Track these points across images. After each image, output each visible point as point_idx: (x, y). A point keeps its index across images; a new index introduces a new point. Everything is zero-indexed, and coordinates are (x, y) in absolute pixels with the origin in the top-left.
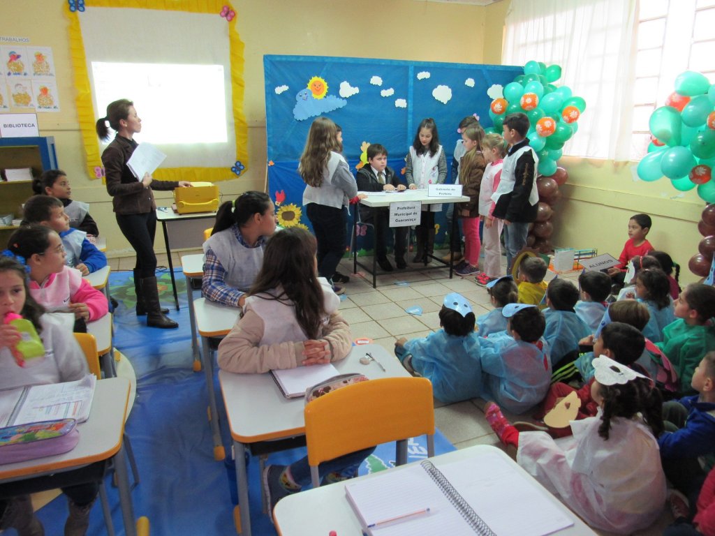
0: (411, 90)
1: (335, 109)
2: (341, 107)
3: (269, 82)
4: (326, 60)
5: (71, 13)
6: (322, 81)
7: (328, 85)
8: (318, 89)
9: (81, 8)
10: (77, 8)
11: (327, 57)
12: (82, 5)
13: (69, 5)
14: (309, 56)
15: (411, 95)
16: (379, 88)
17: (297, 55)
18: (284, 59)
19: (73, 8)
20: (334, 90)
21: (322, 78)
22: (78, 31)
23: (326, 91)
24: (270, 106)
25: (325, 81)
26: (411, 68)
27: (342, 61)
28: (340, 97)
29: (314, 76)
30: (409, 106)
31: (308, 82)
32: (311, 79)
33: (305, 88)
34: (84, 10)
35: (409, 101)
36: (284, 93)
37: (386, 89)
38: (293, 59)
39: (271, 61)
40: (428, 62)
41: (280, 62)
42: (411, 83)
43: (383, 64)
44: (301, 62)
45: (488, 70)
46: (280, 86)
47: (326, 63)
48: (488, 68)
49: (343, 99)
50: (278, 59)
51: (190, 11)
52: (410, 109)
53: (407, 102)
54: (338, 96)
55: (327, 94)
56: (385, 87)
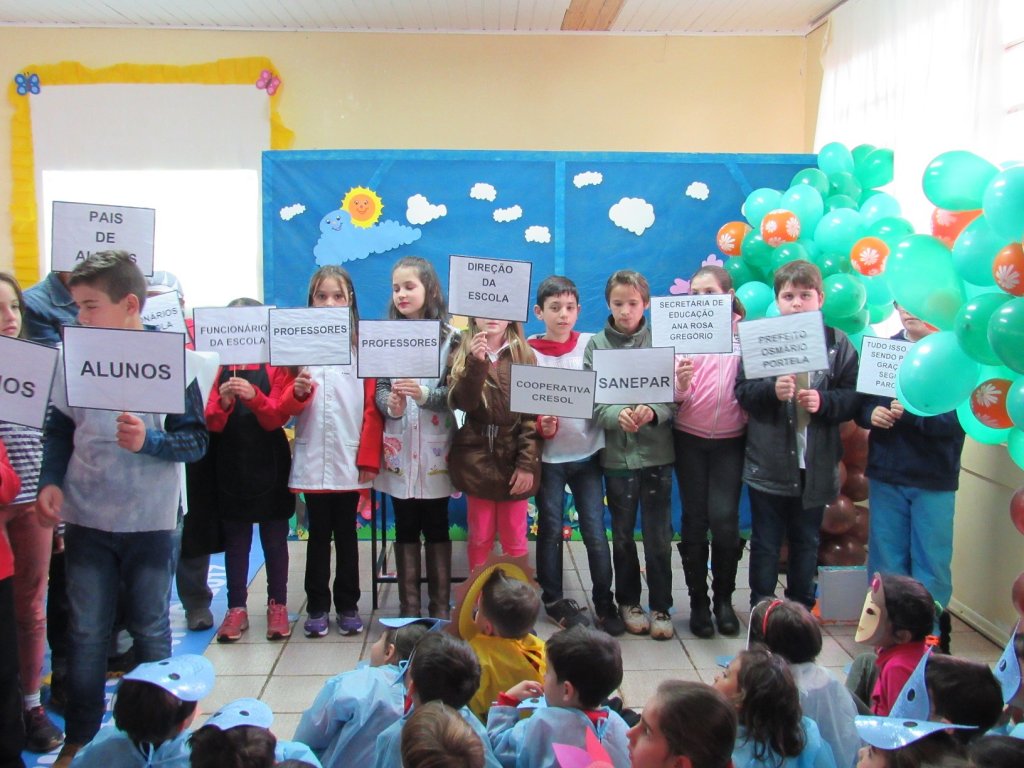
0: (560, 208)
1: (396, 247)
2: (409, 242)
3: (270, 199)
4: (380, 157)
5: (18, 97)
6: (372, 195)
7: (383, 202)
8: (362, 210)
9: (34, 89)
10: (29, 89)
11: (383, 151)
12: (37, 85)
13: (17, 85)
14: (349, 151)
15: (560, 219)
16: (488, 207)
17: (324, 149)
18: (298, 157)
19: (22, 90)
20: (395, 211)
21: (372, 189)
22: (28, 124)
23: (378, 213)
24: (271, 242)
25: (378, 195)
26: (560, 168)
27: (413, 157)
28: (407, 223)
29: (355, 187)
30: (557, 239)
31: (343, 197)
32: (349, 191)
33: (338, 209)
34: (38, 92)
35: (557, 230)
36: (296, 218)
37: (504, 208)
38: (316, 157)
39: (273, 162)
40: (598, 153)
41: (294, 164)
42: (560, 193)
43: (498, 159)
44: (329, 162)
45: (741, 166)
46: (290, 205)
47: (382, 161)
48: (740, 160)
49: (414, 227)
50: (288, 158)
51: (206, 82)
52: (560, 246)
53: (551, 232)
54: (404, 222)
55: (381, 219)
56: (502, 202)
